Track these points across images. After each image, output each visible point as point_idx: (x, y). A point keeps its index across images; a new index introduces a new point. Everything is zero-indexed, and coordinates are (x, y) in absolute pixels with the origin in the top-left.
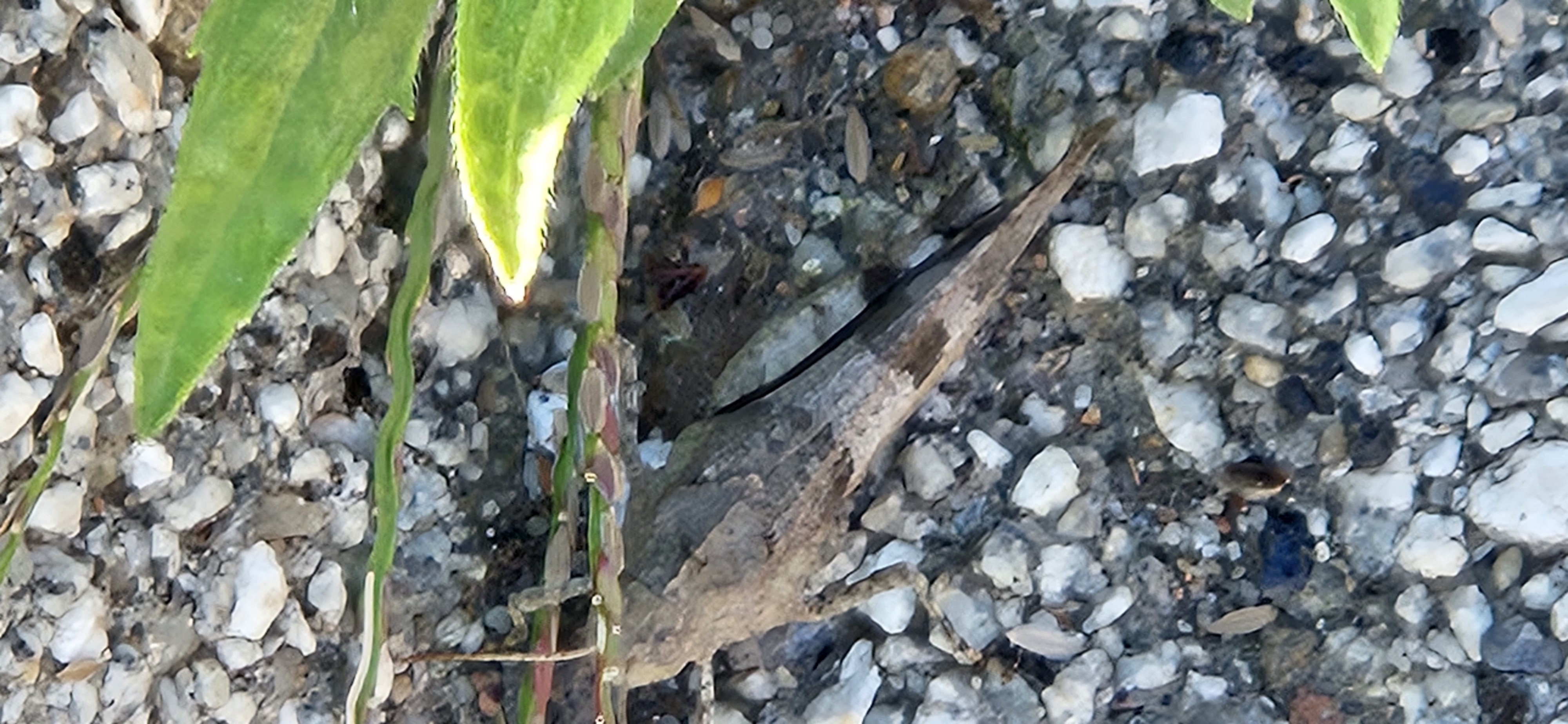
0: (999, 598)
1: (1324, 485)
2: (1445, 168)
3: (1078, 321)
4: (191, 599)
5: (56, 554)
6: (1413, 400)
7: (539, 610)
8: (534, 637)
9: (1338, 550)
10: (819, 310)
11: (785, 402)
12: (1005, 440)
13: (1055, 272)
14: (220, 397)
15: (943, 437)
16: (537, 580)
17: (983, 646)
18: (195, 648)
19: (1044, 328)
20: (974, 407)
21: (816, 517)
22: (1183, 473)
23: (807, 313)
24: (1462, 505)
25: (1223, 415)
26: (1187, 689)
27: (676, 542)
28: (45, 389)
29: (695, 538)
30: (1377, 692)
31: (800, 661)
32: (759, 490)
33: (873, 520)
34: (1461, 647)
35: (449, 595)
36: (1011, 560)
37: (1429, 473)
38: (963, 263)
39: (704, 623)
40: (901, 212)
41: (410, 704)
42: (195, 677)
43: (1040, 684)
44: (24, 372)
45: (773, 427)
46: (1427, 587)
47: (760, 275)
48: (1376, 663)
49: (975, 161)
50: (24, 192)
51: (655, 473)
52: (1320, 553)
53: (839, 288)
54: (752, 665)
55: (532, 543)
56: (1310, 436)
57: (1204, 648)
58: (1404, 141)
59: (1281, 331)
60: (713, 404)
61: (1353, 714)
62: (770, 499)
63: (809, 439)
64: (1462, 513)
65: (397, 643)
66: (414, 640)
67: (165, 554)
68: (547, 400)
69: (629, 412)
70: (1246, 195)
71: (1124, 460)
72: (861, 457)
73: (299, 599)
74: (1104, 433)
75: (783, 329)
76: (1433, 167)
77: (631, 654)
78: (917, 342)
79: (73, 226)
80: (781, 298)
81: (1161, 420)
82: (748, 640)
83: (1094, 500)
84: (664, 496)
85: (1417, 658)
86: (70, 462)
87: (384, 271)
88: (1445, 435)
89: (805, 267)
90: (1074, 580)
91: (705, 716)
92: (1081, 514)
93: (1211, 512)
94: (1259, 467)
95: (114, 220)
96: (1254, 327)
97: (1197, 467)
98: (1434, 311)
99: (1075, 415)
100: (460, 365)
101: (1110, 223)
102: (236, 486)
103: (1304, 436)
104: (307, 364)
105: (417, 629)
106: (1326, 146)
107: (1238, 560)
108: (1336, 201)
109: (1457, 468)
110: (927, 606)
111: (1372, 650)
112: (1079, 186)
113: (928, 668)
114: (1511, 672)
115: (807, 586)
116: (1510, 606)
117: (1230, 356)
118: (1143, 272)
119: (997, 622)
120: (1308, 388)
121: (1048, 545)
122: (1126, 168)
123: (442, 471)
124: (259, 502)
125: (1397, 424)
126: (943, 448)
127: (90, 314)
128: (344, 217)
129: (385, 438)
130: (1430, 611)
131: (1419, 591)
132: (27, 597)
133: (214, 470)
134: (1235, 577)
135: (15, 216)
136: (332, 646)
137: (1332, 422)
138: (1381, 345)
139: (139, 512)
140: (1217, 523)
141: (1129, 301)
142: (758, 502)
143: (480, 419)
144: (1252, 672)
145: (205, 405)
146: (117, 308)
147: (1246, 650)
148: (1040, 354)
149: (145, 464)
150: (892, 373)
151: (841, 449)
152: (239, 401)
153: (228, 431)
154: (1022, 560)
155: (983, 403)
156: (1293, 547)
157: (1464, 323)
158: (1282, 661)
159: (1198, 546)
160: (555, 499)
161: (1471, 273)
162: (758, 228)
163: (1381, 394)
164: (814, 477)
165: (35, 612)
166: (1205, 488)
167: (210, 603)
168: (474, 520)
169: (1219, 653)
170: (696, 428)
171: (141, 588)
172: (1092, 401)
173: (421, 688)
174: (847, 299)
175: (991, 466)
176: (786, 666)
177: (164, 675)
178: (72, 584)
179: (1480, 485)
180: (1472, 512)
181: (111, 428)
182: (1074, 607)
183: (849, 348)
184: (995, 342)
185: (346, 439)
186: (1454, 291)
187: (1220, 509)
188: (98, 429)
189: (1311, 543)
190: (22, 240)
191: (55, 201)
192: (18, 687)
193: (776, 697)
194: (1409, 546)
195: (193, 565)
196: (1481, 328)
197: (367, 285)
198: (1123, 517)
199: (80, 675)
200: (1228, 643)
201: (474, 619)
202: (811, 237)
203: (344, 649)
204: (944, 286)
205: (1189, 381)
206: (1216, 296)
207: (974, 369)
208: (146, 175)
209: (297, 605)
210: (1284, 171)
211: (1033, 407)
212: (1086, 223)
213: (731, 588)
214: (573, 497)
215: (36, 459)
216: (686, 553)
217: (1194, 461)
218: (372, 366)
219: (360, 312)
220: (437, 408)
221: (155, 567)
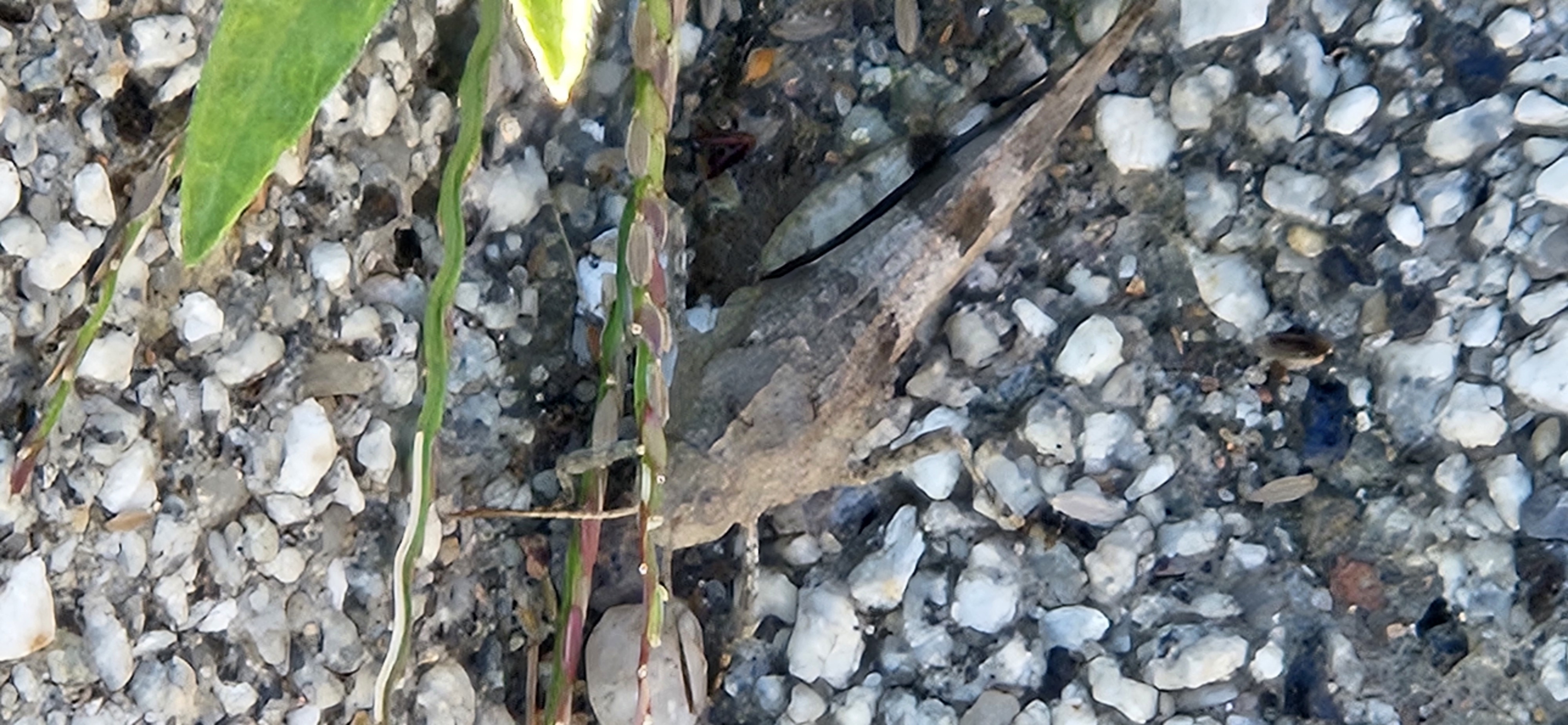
0: (1043, 465)
1: (1366, 354)
2: (1487, 42)
3: (1124, 192)
4: (241, 454)
5: (107, 404)
6: (1454, 271)
7: (588, 472)
8: (581, 500)
9: (1380, 421)
10: (867, 177)
11: (833, 267)
12: (1050, 309)
13: (1101, 144)
14: (271, 254)
15: (988, 305)
16: (585, 441)
17: (1026, 512)
18: (244, 503)
19: (1089, 199)
20: (1019, 276)
21: (862, 381)
22: (1227, 343)
23: (855, 179)
24: (1503, 374)
25: (1266, 286)
26: (1229, 557)
27: (721, 403)
28: (97, 239)
29: (742, 399)
30: (1416, 561)
31: (845, 527)
32: (807, 354)
33: (918, 387)
34: (1499, 516)
35: (498, 457)
36: (1055, 426)
37: (1469, 344)
38: (1010, 130)
39: (749, 484)
40: (948, 83)
41: (459, 567)
42: (245, 530)
43: (1082, 550)
44: (77, 221)
45: (821, 290)
46: (1467, 456)
47: (810, 141)
48: (1417, 531)
49: (1023, 33)
50: (78, 42)
51: (703, 336)
52: (1361, 422)
53: (887, 154)
54: (798, 530)
55: (581, 408)
56: (1352, 307)
57: (1244, 515)
58: (1448, 15)
59: (1324, 202)
60: (760, 270)
61: (1392, 583)
62: (816, 362)
63: (856, 303)
64: (1502, 384)
65: (446, 504)
66: (463, 501)
67: (216, 408)
68: (595, 266)
69: (677, 277)
70: (1290, 67)
71: (1168, 330)
72: (907, 323)
73: (348, 458)
74: (1148, 304)
75: (832, 194)
76: (1477, 41)
77: (675, 515)
78: (963, 209)
79: (127, 77)
80: (830, 165)
81: (1206, 291)
82: (793, 503)
83: (1139, 368)
84: (711, 358)
85: (1457, 526)
86: (122, 312)
87: (436, 134)
88: (1484, 307)
89: (854, 136)
90: (1117, 448)
91: (750, 578)
92: (1125, 382)
93: (1253, 382)
94: (1301, 337)
95: (168, 72)
96: (1296, 198)
97: (1240, 337)
98: (1474, 184)
99: (1120, 285)
100: (511, 229)
101: (1157, 95)
102: (287, 342)
103: (1346, 307)
104: (359, 224)
105: (466, 492)
106: (1370, 19)
107: (1280, 430)
108: (1379, 73)
109: (1496, 338)
110: (970, 470)
111: (1412, 518)
112: (1126, 59)
113: (972, 533)
114: (1550, 541)
115: (852, 450)
116: (1549, 475)
117: (1273, 228)
118: (1188, 144)
119: (1041, 489)
120: (1351, 258)
121: (1090, 413)
122: (1172, 40)
123: (491, 333)
124: (309, 359)
125: (1437, 295)
126: (989, 316)
127: (143, 166)
128: (396, 78)
129: (435, 299)
130: (1468, 481)
131: (1459, 460)
132: (78, 447)
133: (264, 326)
134: (1277, 445)
135: (69, 68)
136: (380, 505)
137: (1373, 293)
138: (1423, 215)
139: (191, 366)
140: (1260, 393)
141: (1173, 171)
142: (805, 365)
143: (530, 281)
144: (1294, 540)
145: (257, 261)
146: (169, 160)
147: (1287, 520)
148: (1084, 225)
149: (196, 318)
150: (939, 240)
151: (886, 314)
152: (290, 258)
153: (279, 288)
154: (1065, 428)
155: (1029, 273)
156: (1334, 417)
157: (1505, 195)
158: (1322, 530)
159: (1239, 415)
160: (602, 364)
161: (1511, 146)
162: (808, 97)
163: (1421, 266)
164: (859, 341)
165: (86, 461)
166: (1247, 357)
167: (259, 457)
168: (522, 384)
169: (1260, 522)
170: (744, 292)
171: (191, 442)
172: (1136, 272)
173: (469, 549)
174: (893, 167)
175: (1036, 334)
176: (831, 532)
177: (214, 528)
178: (122, 433)
179: (1519, 356)
180: (1511, 382)
181: (163, 280)
182: (1116, 474)
183: (896, 213)
184: (1041, 213)
185: (397, 300)
186: (1497, 163)
187: (1263, 379)
188: (149, 281)
189: (1353, 412)
190: (77, 90)
191: (109, 52)
192: (68, 535)
193: (820, 560)
194: (1449, 415)
195: (243, 420)
196: (1523, 199)
197: (419, 147)
198: (1166, 386)
199: (129, 525)
200: (1269, 512)
201: (522, 482)
202: (859, 107)
203: (391, 508)
204: (992, 153)
205: (1234, 252)
206: (1260, 167)
207: (1019, 241)
208: (200, 29)
209: (346, 463)
210: (1328, 44)
211: (1078, 276)
212: (1132, 95)
213: (776, 450)
214: (621, 363)
215: (88, 308)
216: (732, 413)
217: (1238, 331)
218: (423, 228)
219: (411, 174)
220: (487, 272)
221: (206, 420)
